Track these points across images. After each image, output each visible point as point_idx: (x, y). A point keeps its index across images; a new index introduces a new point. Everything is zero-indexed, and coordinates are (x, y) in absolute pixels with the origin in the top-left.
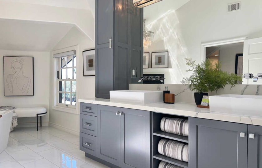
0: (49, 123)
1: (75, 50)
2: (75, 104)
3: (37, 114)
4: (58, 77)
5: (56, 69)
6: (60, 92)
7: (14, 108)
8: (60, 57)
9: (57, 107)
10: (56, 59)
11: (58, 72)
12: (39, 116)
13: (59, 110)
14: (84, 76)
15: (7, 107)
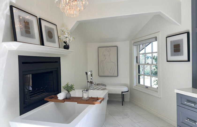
0: (130, 99)
1: (157, 37)
2: (157, 88)
3: (122, 92)
4: (137, 62)
5: (135, 55)
6: (139, 74)
7: (105, 86)
8: (138, 45)
9: (136, 87)
10: (135, 46)
11: (137, 57)
12: (123, 93)
13: (139, 89)
14: (167, 61)
15: (101, 84)
